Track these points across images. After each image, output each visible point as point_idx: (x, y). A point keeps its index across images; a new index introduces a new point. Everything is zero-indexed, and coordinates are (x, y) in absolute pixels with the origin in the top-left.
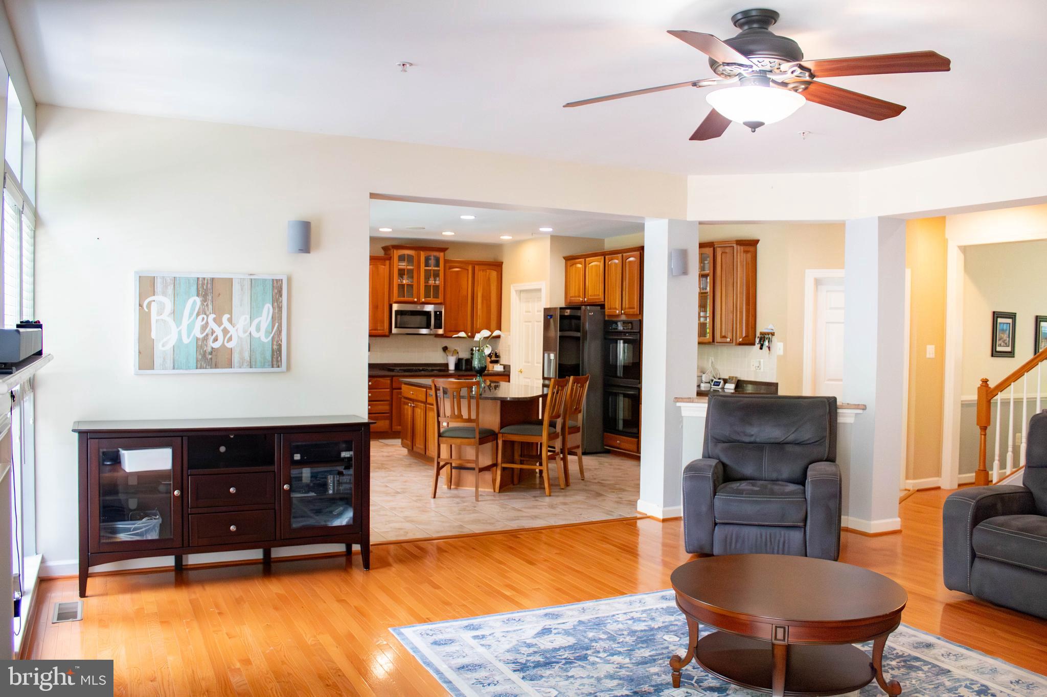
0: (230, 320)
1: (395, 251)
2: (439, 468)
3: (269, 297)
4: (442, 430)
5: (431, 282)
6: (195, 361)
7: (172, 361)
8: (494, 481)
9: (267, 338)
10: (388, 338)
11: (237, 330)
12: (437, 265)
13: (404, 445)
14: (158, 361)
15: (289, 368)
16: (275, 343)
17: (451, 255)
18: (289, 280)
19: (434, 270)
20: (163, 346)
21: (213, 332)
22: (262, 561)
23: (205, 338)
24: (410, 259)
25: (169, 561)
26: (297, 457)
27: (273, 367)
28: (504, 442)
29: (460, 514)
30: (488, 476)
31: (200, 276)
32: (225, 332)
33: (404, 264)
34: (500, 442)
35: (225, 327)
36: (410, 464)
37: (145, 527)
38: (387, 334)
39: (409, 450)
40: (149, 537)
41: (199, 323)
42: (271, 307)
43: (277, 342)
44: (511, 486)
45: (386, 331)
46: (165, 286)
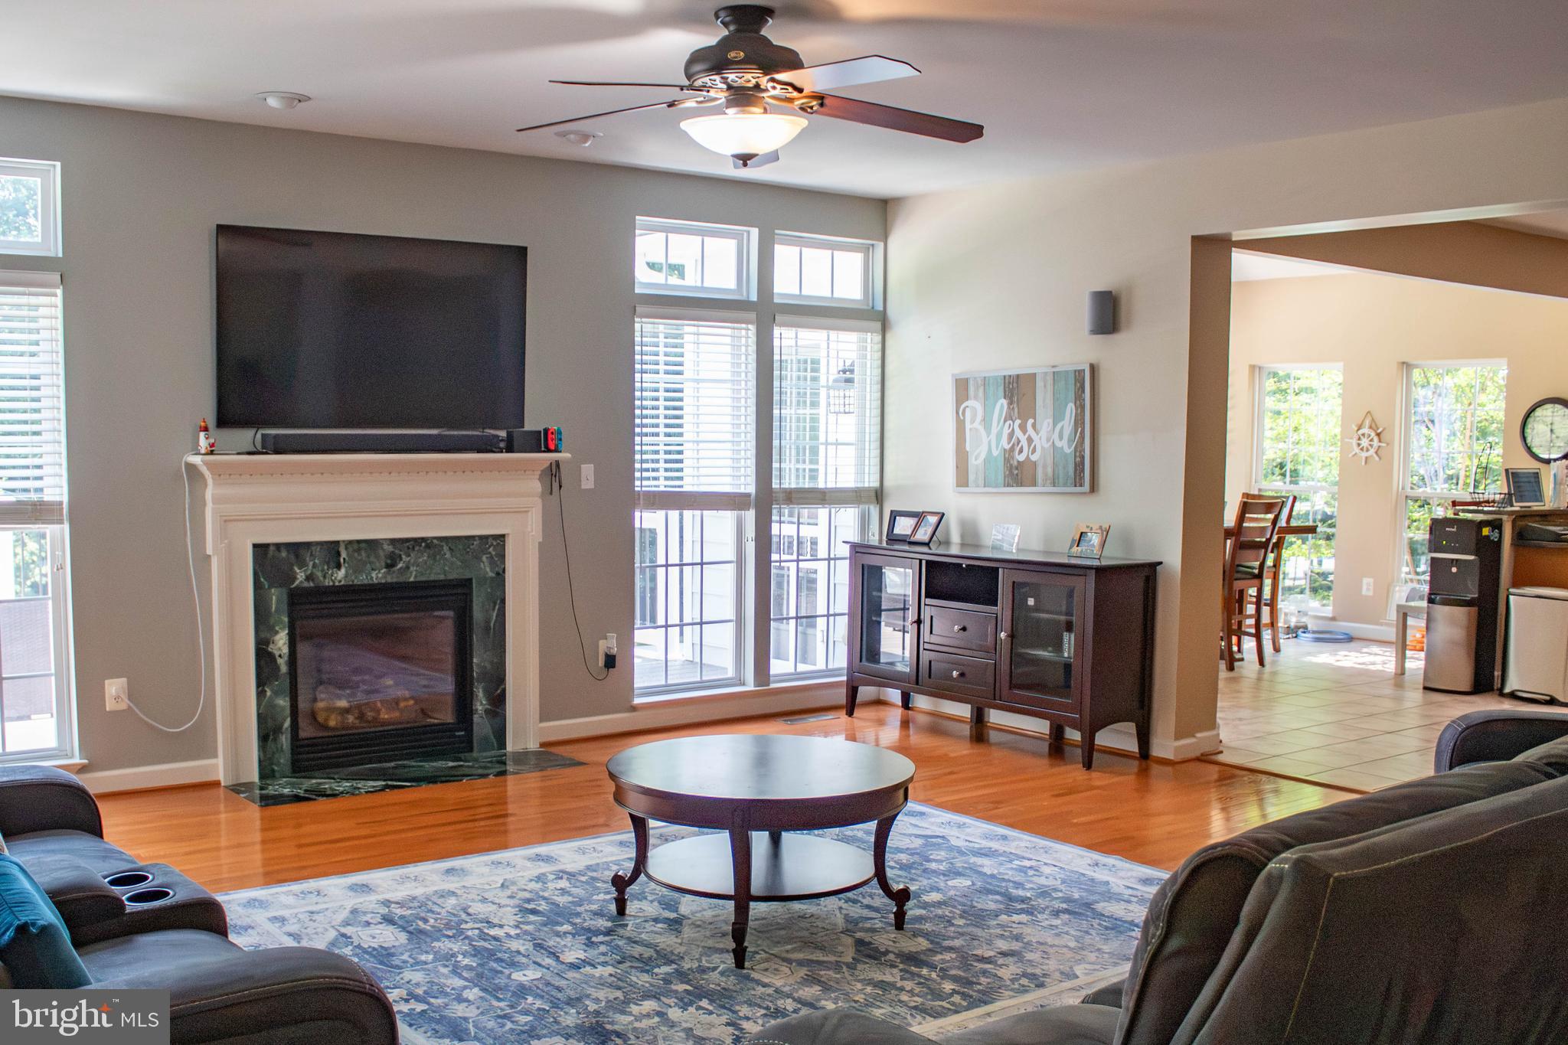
0: (1034, 426)
3: (1072, 395)
6: (1002, 477)
7: (983, 478)
9: (1069, 448)
11: (1040, 438)
14: (971, 477)
15: (1094, 488)
16: (1078, 455)
18: (1093, 368)
20: (976, 459)
21: (1019, 442)
23: (1012, 449)
27: (1075, 486)
31: (1007, 373)
32: (1030, 440)
35: (1030, 435)
41: (1006, 431)
42: (1074, 407)
43: (1080, 453)
46: (977, 389)
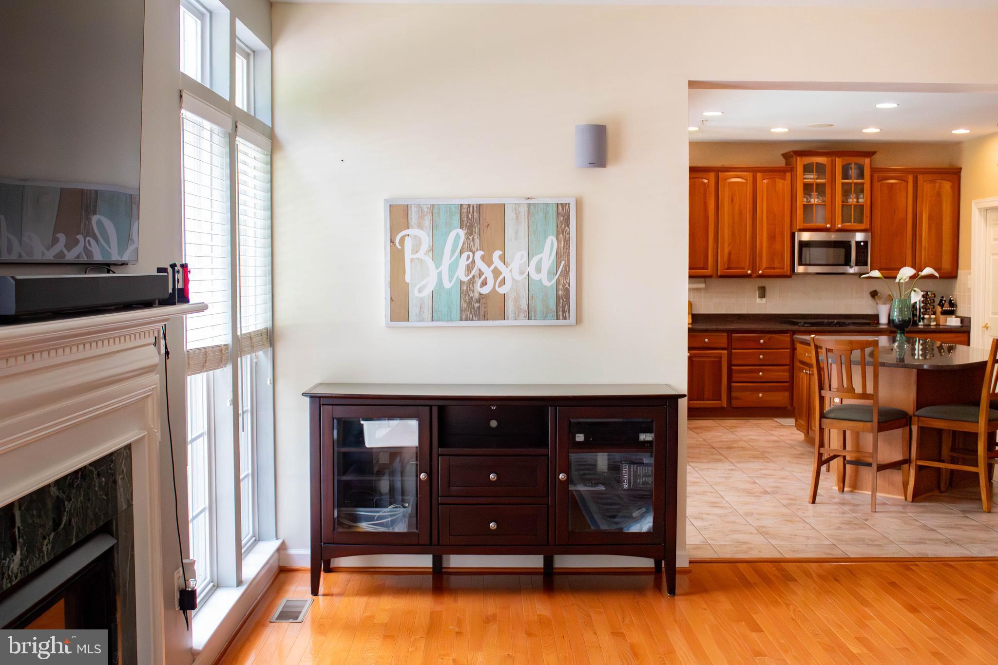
0: (502, 258)
1: (798, 158)
2: (821, 462)
3: (552, 227)
5: (852, 200)
6: (459, 312)
7: (430, 311)
8: (905, 485)
9: (550, 280)
10: (790, 279)
11: (511, 271)
12: (861, 175)
13: (798, 427)
14: (413, 310)
15: (579, 320)
16: (561, 287)
17: (881, 161)
18: (579, 204)
19: (856, 184)
20: (420, 291)
21: (481, 274)
22: (543, 571)
23: (472, 282)
24: (820, 169)
25: (425, 561)
26: (580, 438)
27: (558, 319)
28: (921, 430)
29: (839, 528)
30: (896, 477)
31: (465, 202)
33: (812, 177)
34: (915, 428)
35: (496, 267)
36: (803, 454)
37: (391, 516)
38: (789, 273)
39: (805, 435)
40: (397, 530)
41: (463, 262)
42: (555, 241)
43: (564, 285)
44: (936, 493)
45: (787, 269)
46: (421, 217)
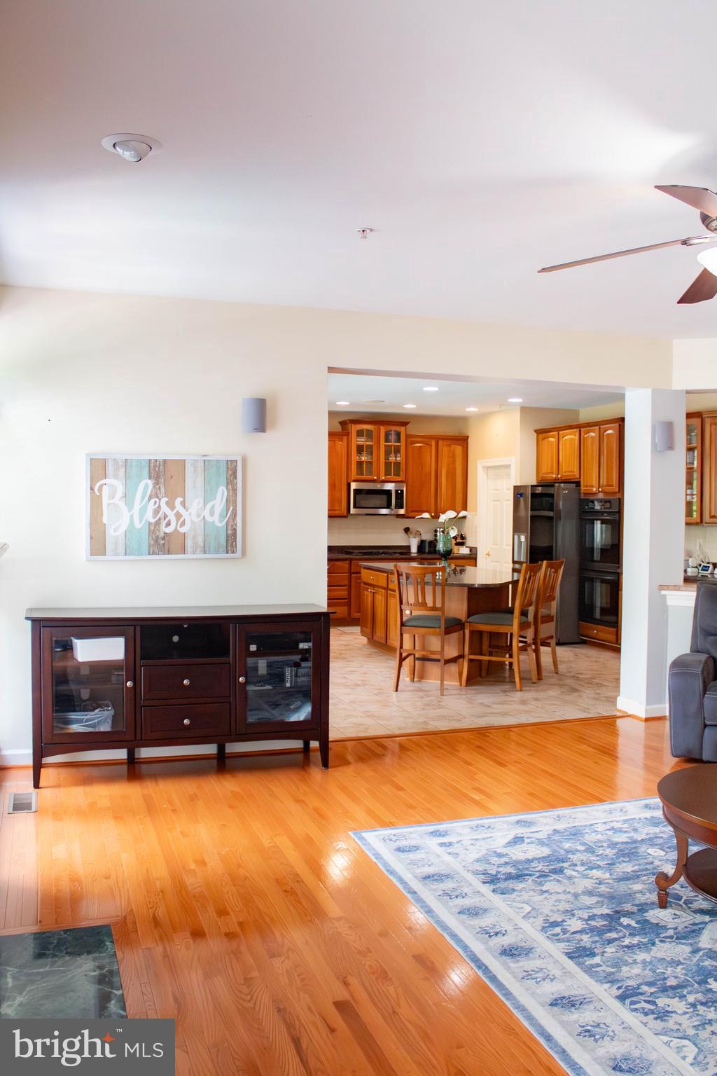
0: (183, 504)
1: (353, 425)
2: (402, 660)
3: (223, 479)
4: (405, 619)
5: (392, 459)
6: (147, 547)
7: (124, 548)
8: (460, 674)
9: (221, 522)
10: (345, 519)
11: (190, 514)
12: (398, 440)
13: (363, 633)
14: (109, 546)
15: (244, 553)
16: (230, 527)
17: (413, 429)
18: (245, 461)
19: (395, 446)
20: (115, 531)
21: (165, 516)
22: (216, 756)
23: (158, 523)
24: (369, 435)
25: (121, 754)
26: (253, 648)
27: (227, 553)
28: (472, 632)
29: (423, 709)
30: (453, 668)
31: (153, 458)
32: (178, 516)
33: (363, 440)
34: (467, 632)
36: (370, 654)
37: (98, 718)
38: (345, 514)
39: (368, 639)
40: (102, 729)
41: (151, 507)
42: (225, 490)
43: (232, 526)
44: (479, 679)
45: (344, 512)
46: (117, 469)
